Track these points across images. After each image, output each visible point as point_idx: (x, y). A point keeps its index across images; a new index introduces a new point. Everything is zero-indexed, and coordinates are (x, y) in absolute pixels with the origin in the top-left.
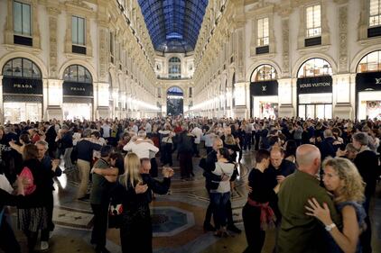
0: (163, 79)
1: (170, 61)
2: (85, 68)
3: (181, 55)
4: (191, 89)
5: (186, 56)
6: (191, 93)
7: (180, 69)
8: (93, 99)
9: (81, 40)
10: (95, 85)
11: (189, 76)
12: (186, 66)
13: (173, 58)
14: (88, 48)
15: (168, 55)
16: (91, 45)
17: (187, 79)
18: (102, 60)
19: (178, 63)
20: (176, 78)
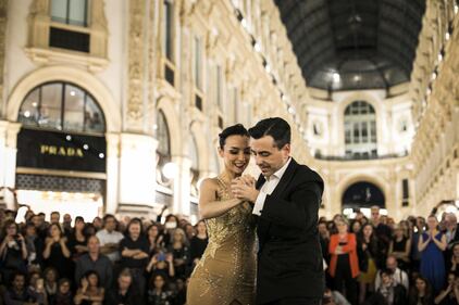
0: (330, 159)
1: (347, 112)
2: (87, 93)
3: (374, 96)
4: (405, 183)
5: (389, 96)
6: (406, 194)
7: (374, 133)
8: (104, 182)
9: (76, 14)
10: (112, 140)
11: (399, 150)
12: (390, 122)
13: (355, 104)
14: (96, 35)
15: (344, 99)
16: (104, 27)
17: (395, 156)
18: (135, 68)
19: (368, 117)
20: (365, 156)
